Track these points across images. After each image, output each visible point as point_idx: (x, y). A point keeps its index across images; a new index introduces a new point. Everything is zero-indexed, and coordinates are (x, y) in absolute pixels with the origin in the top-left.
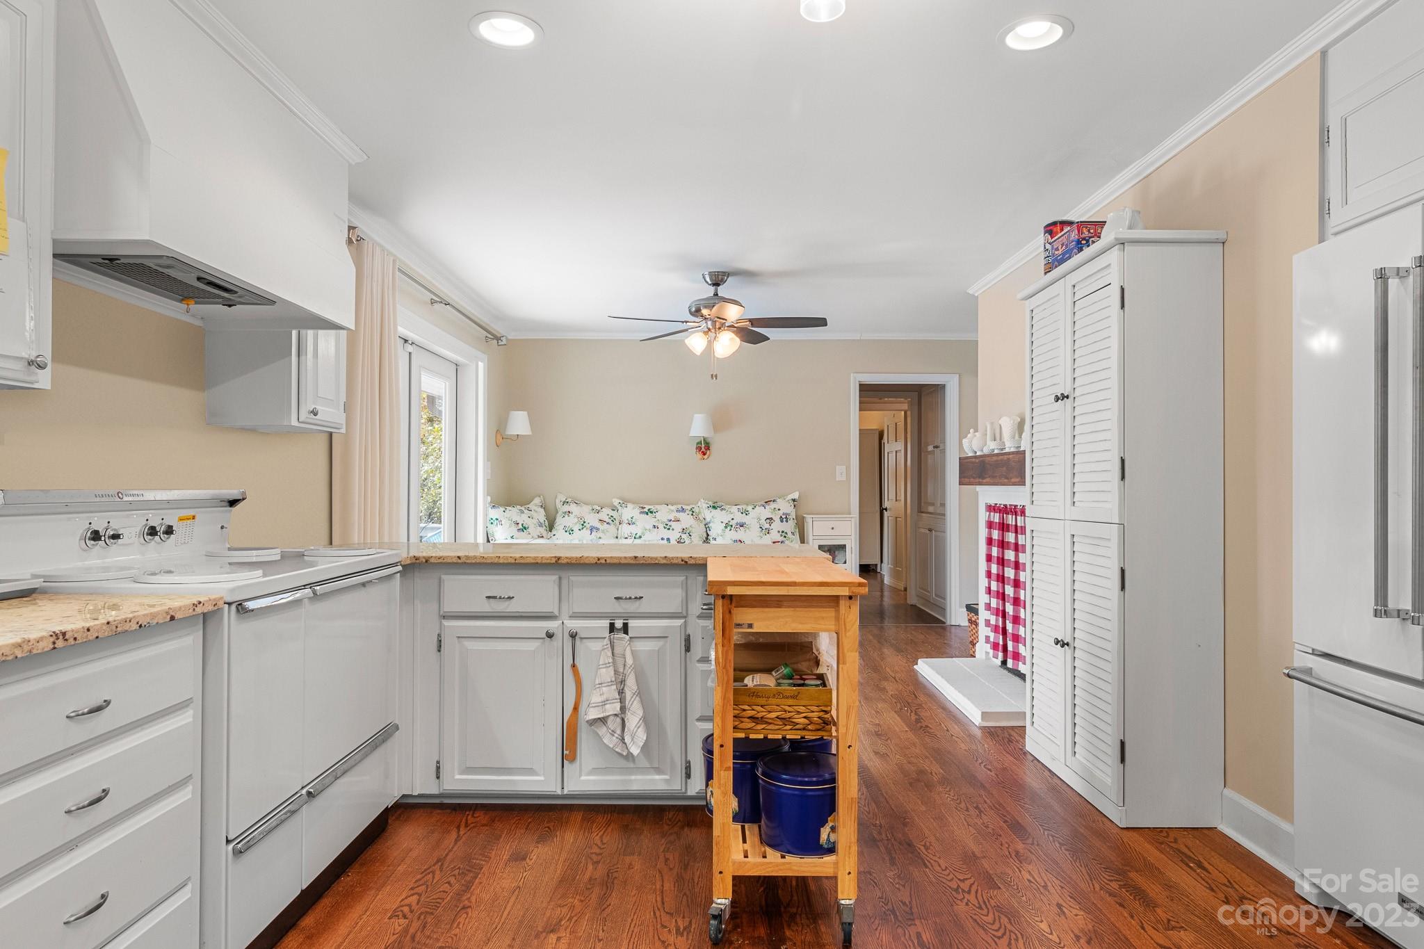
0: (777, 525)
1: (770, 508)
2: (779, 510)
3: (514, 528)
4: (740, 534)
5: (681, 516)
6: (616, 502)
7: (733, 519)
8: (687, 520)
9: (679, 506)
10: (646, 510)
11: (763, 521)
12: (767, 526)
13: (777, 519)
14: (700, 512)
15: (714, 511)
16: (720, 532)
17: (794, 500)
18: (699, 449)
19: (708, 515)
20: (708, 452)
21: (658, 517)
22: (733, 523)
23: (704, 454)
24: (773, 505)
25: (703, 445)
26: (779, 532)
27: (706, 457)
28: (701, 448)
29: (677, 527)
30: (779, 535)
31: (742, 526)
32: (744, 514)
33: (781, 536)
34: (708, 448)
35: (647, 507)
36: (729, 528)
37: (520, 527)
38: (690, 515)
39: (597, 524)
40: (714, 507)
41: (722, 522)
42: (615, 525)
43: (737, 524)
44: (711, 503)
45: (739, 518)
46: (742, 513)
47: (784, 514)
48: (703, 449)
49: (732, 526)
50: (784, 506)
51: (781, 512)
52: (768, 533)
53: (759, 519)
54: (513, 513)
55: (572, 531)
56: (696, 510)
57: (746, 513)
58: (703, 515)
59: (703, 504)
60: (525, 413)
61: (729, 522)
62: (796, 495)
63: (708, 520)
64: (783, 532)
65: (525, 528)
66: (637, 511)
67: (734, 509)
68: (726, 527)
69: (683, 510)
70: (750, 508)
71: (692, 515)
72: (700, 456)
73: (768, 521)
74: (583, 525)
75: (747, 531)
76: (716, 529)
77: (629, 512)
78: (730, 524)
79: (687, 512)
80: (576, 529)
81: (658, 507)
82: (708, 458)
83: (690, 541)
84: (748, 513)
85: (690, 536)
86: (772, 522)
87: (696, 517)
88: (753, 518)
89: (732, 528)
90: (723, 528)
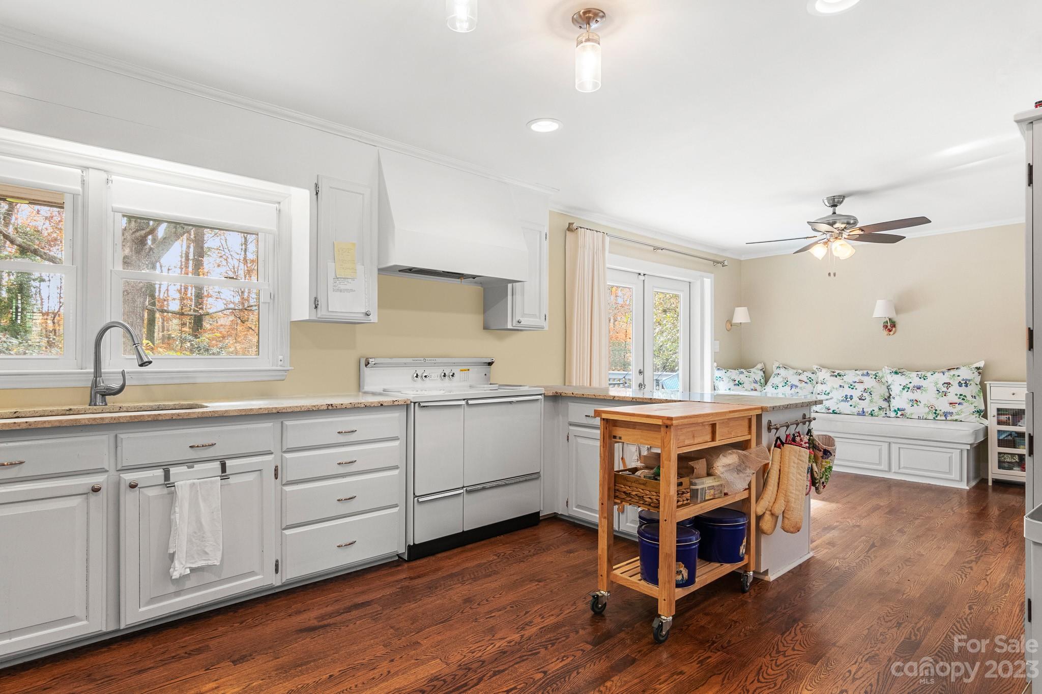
0: (955, 389)
1: (950, 375)
2: (959, 376)
3: (732, 383)
4: (917, 395)
5: (865, 379)
6: (815, 367)
7: (910, 383)
8: (869, 382)
9: (865, 372)
10: (836, 374)
11: (940, 386)
12: (945, 389)
13: (955, 384)
14: (883, 377)
15: (895, 375)
16: (898, 392)
17: (978, 368)
18: (886, 327)
19: (890, 379)
20: (894, 329)
21: (845, 380)
22: (911, 386)
23: (890, 331)
24: (952, 372)
25: (889, 324)
26: (956, 395)
27: (891, 333)
28: (887, 327)
29: (860, 387)
30: (957, 397)
31: (919, 388)
32: (922, 379)
33: (959, 398)
34: (894, 325)
35: (837, 372)
36: (906, 390)
37: (737, 382)
38: (874, 378)
39: (797, 383)
40: (896, 373)
41: (900, 385)
42: (812, 384)
43: (914, 387)
44: (894, 370)
45: (916, 381)
46: (920, 378)
47: (963, 380)
48: (889, 327)
49: (909, 388)
50: (965, 373)
51: (960, 379)
52: (945, 395)
53: (936, 383)
54: (734, 374)
55: (777, 387)
56: (880, 374)
57: (925, 378)
58: (885, 378)
59: (886, 370)
60: (746, 308)
61: (907, 385)
62: (981, 364)
63: (889, 383)
64: (961, 395)
65: (741, 384)
66: (829, 374)
67: (914, 375)
68: (903, 389)
69: (868, 374)
70: (929, 374)
71: (876, 378)
72: (886, 333)
73: (946, 385)
74: (786, 383)
75: (924, 392)
76: (896, 390)
77: (824, 375)
78: (908, 386)
79: (871, 376)
80: (780, 386)
81: (847, 372)
82: (894, 334)
83: (870, 399)
84: (926, 378)
85: (871, 394)
86: (950, 387)
87: (879, 381)
88: (930, 382)
89: (909, 390)
90: (901, 389)
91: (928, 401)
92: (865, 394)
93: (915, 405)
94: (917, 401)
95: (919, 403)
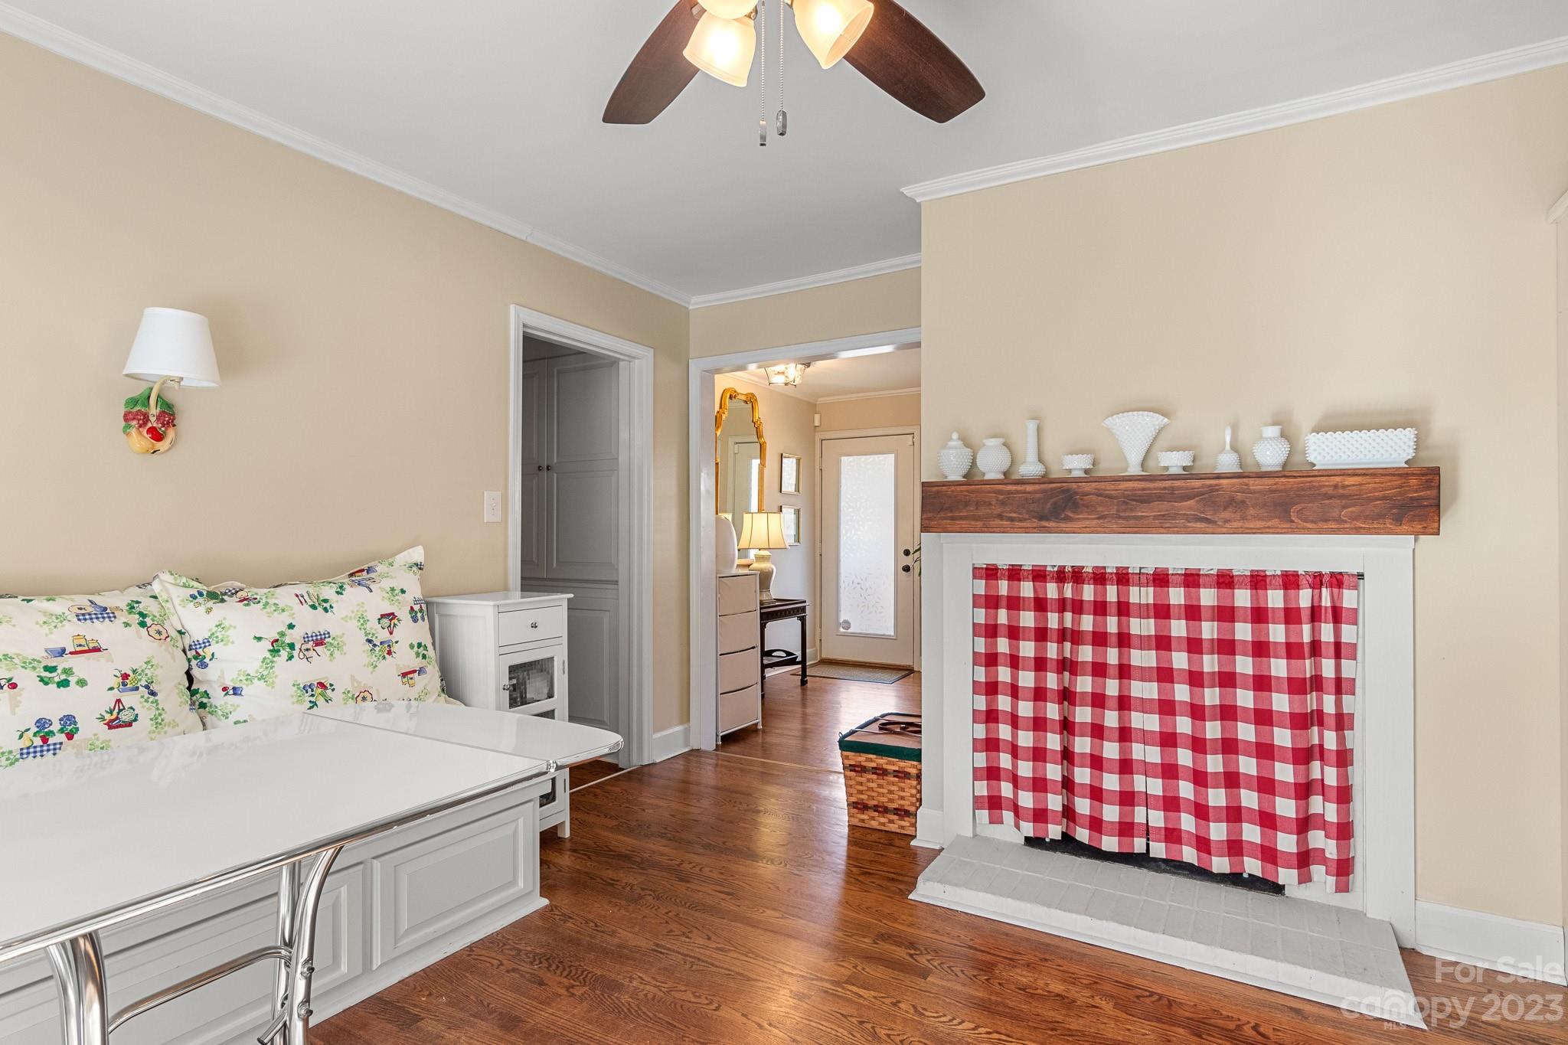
0: (407, 631)
1: (382, 589)
2: (402, 591)
4: (319, 667)
5: (99, 631)
7: (291, 626)
8: (129, 644)
9: (90, 600)
11: (371, 626)
12: (384, 635)
13: (403, 614)
14: (164, 616)
15: (219, 610)
16: (254, 667)
17: (417, 566)
18: (137, 418)
19: (198, 621)
20: (171, 434)
22: (293, 637)
23: (157, 436)
24: (385, 581)
25: (153, 410)
26: (411, 646)
27: (162, 446)
28: (146, 418)
29: (99, 673)
30: (412, 653)
31: (318, 643)
32: (320, 609)
33: (418, 654)
34: (169, 419)
36: (284, 654)
38: (135, 627)
40: (212, 596)
41: (259, 639)
43: (306, 639)
45: (309, 622)
46: (314, 607)
47: (414, 601)
48: (153, 422)
49: (292, 646)
51: (408, 598)
52: (389, 653)
53: (363, 620)
57: (322, 605)
58: (176, 621)
59: (171, 590)
61: (282, 634)
62: (418, 554)
63: (196, 636)
64: (419, 645)
67: (285, 596)
68: (275, 652)
69: (104, 613)
70: (328, 592)
71: (143, 624)
72: (139, 440)
73: (386, 622)
75: (337, 653)
76: (238, 661)
78: (288, 640)
79: (120, 618)
82: (173, 444)
83: (153, 713)
84: (327, 605)
85: (153, 693)
86: (395, 625)
87: (159, 633)
88: (345, 619)
89: (295, 653)
90: (268, 655)
91: (353, 678)
92: (130, 699)
93: (321, 701)
94: (321, 685)
95: (329, 692)
